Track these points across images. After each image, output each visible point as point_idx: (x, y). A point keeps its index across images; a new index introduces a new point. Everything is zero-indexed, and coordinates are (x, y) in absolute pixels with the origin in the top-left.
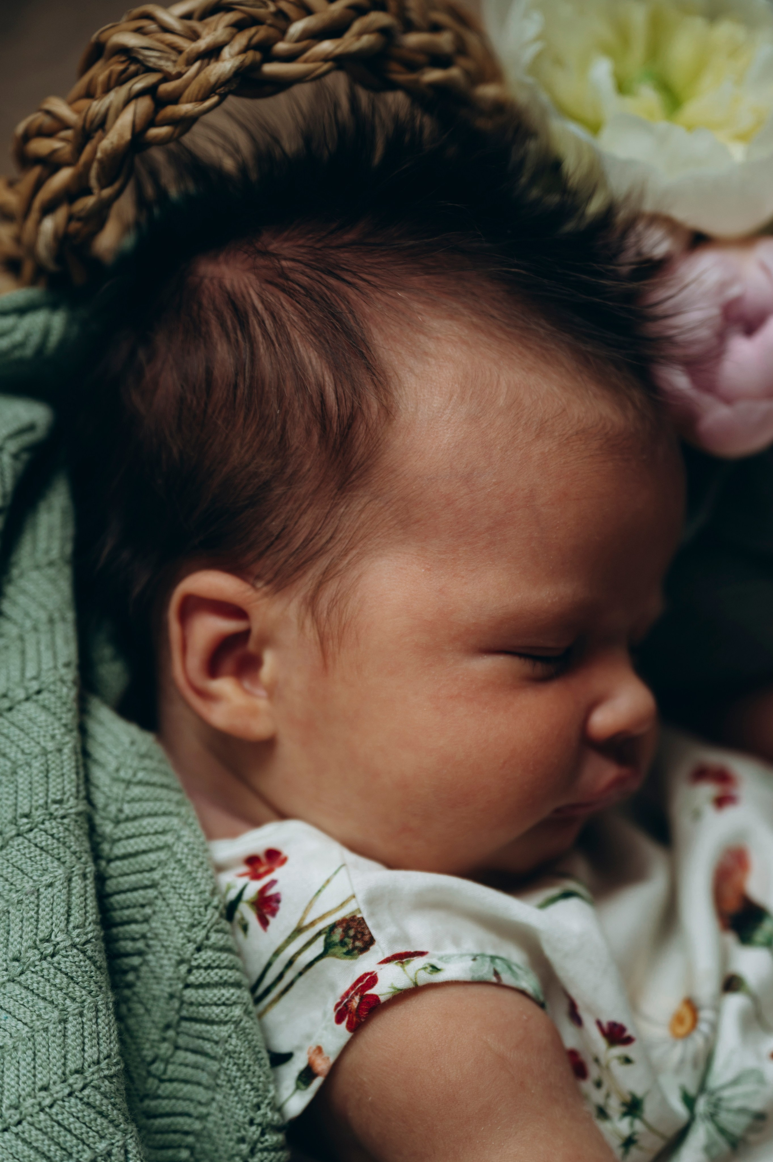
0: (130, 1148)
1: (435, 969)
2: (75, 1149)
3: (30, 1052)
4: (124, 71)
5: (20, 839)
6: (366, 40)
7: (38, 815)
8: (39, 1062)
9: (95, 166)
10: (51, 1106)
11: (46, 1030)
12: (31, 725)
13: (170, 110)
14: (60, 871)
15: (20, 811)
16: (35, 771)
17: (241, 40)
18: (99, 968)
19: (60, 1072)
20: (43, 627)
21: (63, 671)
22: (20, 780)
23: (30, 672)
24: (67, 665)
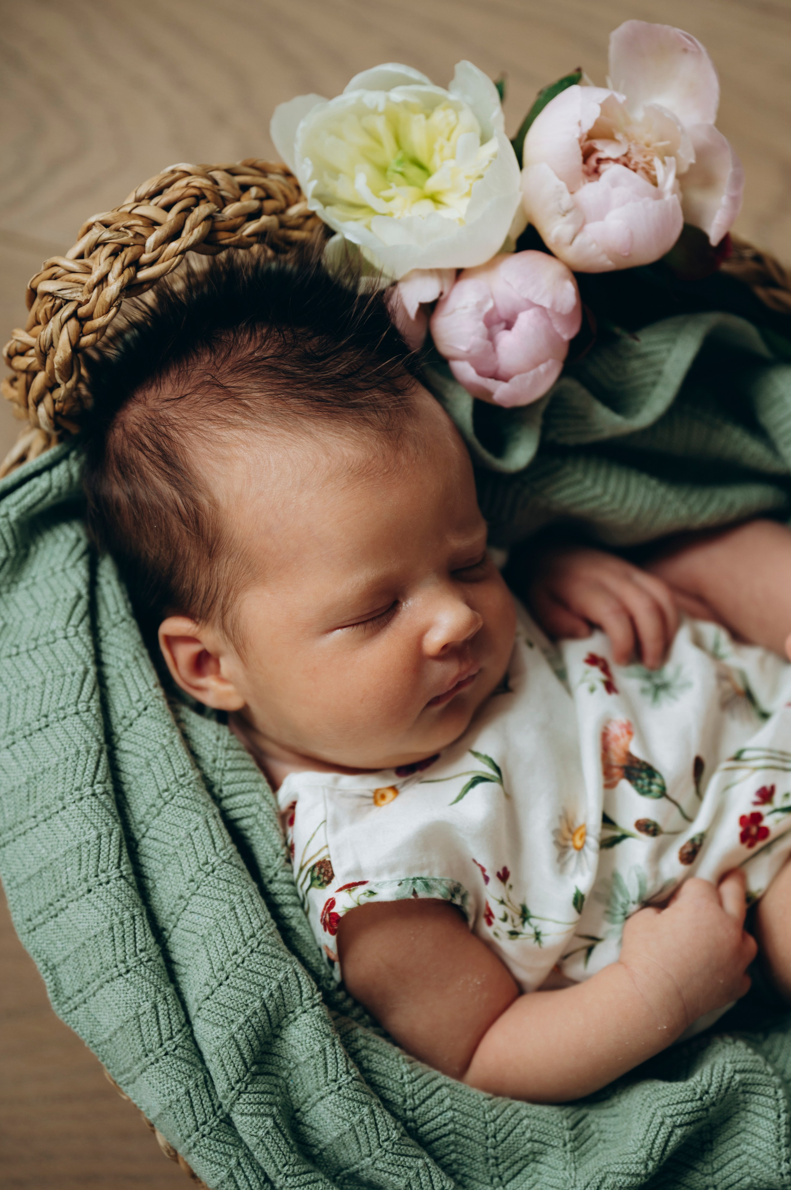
0: (297, 970)
1: (372, 893)
2: (266, 983)
3: (219, 934)
4: (53, 306)
5: (168, 806)
6: (197, 232)
7: (173, 788)
8: (226, 938)
9: (56, 372)
10: (243, 962)
11: (224, 917)
12: (148, 731)
13: (89, 325)
14: (199, 818)
15: (161, 789)
16: (162, 761)
17: (118, 266)
18: (242, 870)
19: (241, 940)
20: (132, 665)
21: (155, 691)
22: (154, 769)
23: (135, 697)
24: (155, 686)
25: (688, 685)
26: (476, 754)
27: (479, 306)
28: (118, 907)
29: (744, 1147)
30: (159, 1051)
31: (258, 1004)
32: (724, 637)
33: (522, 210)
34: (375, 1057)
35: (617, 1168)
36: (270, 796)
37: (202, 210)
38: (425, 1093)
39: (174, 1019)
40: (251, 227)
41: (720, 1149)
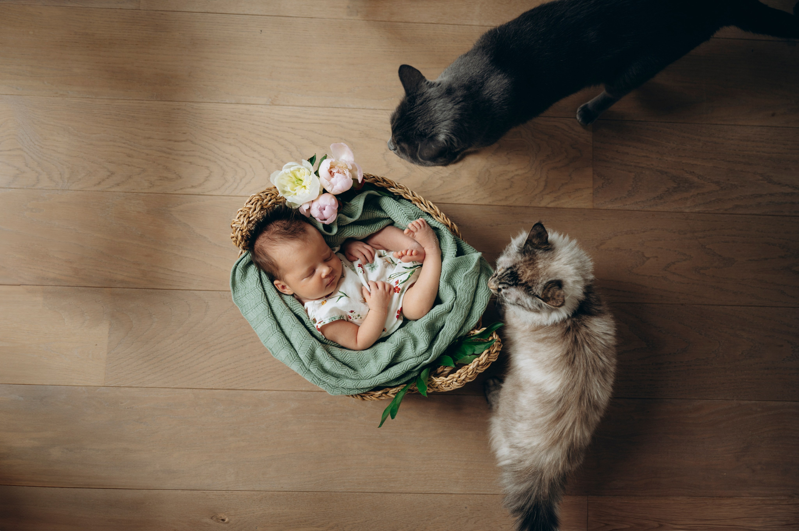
0: (315, 340)
1: (324, 323)
4: (236, 229)
6: (259, 207)
8: (300, 337)
9: (240, 240)
12: (276, 301)
13: (243, 231)
16: (280, 306)
17: (245, 219)
20: (271, 290)
23: (273, 296)
25: (377, 266)
26: (340, 292)
27: (317, 207)
28: (279, 337)
29: (406, 351)
30: (293, 361)
31: (309, 349)
32: (385, 251)
33: (321, 185)
34: (334, 351)
35: (384, 362)
36: (303, 308)
37: (259, 203)
38: (344, 356)
39: (295, 354)
40: (270, 203)
41: (402, 352)
